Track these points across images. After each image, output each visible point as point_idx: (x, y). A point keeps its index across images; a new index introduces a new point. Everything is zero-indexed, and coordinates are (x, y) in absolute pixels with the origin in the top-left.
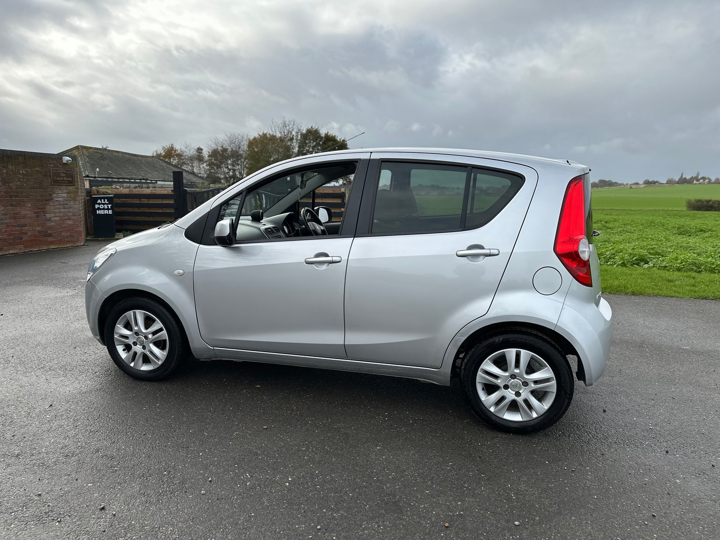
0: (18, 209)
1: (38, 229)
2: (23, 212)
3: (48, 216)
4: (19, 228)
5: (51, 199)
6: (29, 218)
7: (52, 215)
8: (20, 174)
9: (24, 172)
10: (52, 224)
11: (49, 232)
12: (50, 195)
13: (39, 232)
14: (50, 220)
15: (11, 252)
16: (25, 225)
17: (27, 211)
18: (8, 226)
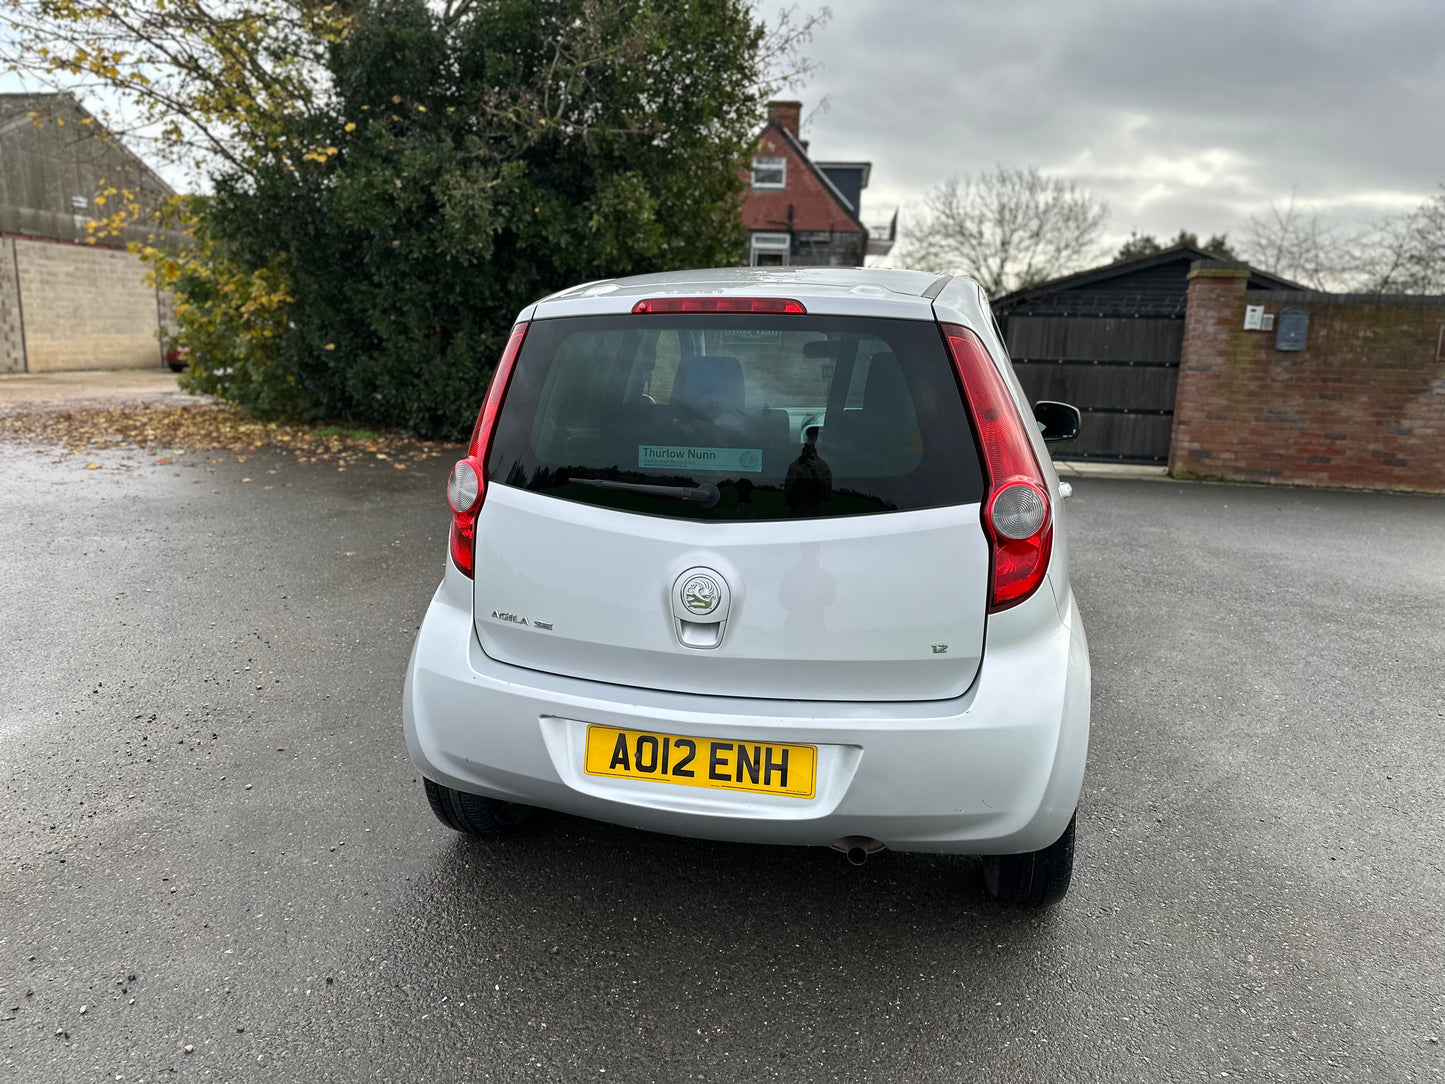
0: (1335, 406)
1: (1372, 447)
2: (1345, 412)
3: (1406, 424)
4: (1328, 441)
5: (1425, 391)
6: (1358, 423)
7: (1419, 423)
8: (1357, 338)
9: (1368, 334)
10: (1413, 441)
11: (1400, 456)
12: (1425, 382)
13: (1375, 453)
14: (1409, 432)
15: (1298, 482)
16: (1343, 437)
17: (1354, 412)
18: (1303, 434)
